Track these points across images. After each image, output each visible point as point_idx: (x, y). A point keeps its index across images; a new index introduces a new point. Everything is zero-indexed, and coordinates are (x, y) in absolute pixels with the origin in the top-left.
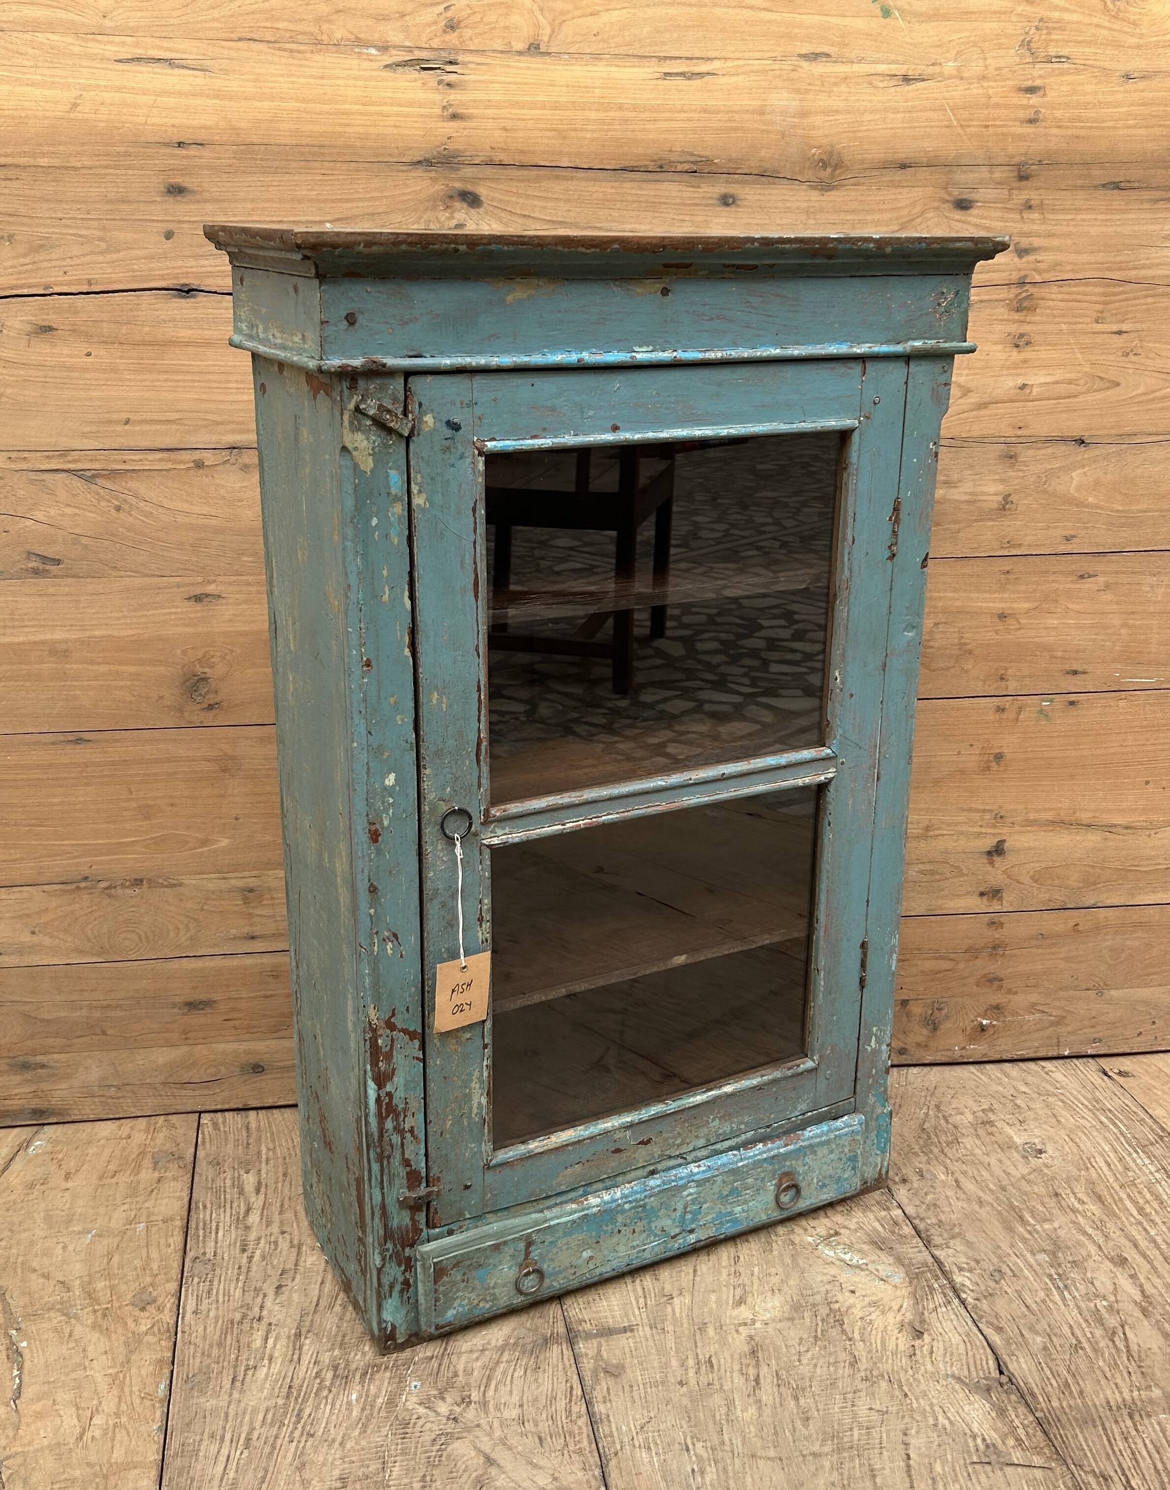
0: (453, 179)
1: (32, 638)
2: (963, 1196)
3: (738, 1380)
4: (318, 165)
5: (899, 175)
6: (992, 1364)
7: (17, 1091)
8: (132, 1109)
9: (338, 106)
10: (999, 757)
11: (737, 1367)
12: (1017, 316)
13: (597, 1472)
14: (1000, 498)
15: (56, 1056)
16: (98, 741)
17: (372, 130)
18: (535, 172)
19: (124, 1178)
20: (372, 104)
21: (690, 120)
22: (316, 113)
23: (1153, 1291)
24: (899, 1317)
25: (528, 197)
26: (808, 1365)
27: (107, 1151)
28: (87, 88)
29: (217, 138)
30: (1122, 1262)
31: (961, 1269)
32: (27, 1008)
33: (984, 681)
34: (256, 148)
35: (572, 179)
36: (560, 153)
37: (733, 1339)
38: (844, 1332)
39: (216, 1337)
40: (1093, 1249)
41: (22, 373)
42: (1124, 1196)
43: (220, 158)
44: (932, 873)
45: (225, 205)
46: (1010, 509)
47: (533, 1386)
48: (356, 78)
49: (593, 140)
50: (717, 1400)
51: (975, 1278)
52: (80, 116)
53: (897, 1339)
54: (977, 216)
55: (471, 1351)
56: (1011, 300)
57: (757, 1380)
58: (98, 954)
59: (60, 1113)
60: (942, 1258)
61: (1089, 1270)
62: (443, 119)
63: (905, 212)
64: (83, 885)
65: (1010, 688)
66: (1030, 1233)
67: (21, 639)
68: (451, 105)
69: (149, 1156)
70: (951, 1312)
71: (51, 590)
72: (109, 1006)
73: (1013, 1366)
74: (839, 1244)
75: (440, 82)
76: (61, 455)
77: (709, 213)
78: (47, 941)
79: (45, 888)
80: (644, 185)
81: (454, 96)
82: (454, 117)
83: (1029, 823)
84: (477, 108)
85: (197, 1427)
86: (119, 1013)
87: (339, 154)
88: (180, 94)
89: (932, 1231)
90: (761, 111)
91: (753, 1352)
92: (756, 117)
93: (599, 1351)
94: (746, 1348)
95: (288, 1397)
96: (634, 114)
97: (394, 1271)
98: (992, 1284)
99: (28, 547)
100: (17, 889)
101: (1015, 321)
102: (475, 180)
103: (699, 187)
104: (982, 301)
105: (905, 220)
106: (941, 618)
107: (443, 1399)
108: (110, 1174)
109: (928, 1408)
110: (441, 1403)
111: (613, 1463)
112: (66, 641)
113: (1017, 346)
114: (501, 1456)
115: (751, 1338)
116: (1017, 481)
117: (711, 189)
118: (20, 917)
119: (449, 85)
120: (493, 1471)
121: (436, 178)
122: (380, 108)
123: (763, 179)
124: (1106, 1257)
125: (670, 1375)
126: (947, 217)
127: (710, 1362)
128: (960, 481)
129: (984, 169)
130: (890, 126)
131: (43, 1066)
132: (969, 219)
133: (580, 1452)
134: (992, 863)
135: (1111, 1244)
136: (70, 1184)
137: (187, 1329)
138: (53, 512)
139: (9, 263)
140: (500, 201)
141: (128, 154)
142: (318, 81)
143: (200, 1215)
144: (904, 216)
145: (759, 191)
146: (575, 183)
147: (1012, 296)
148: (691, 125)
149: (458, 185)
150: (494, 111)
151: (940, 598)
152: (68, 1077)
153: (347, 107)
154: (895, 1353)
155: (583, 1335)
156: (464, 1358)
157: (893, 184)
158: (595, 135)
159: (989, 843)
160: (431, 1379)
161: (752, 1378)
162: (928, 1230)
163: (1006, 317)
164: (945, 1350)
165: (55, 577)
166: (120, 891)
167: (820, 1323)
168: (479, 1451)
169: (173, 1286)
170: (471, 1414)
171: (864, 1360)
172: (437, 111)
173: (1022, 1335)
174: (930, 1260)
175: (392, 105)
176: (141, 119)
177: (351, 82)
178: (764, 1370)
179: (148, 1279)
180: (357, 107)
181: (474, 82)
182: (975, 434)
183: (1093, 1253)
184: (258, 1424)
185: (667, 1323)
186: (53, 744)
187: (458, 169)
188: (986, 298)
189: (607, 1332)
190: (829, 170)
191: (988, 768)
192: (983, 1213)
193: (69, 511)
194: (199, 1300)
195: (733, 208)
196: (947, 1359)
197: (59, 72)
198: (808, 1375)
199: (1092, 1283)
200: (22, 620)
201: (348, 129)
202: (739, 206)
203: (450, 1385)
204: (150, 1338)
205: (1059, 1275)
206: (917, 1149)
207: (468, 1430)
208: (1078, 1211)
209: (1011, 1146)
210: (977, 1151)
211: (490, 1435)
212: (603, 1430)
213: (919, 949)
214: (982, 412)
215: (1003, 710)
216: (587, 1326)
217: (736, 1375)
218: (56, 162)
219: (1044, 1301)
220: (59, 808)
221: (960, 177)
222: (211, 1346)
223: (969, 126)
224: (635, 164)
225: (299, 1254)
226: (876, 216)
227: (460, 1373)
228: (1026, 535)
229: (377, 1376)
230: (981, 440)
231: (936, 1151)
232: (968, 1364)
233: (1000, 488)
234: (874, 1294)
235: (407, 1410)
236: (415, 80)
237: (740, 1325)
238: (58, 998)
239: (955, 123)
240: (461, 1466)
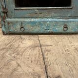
13: (44, 69)
97: (3, 23)
111: (49, 67)
114: (22, 65)
120: (19, 67)
133: (41, 64)
168: (17, 63)
170: (18, 56)
203: (16, 52)
207: (16, 59)
211: (21, 60)
212: (46, 60)
240: (12, 66)
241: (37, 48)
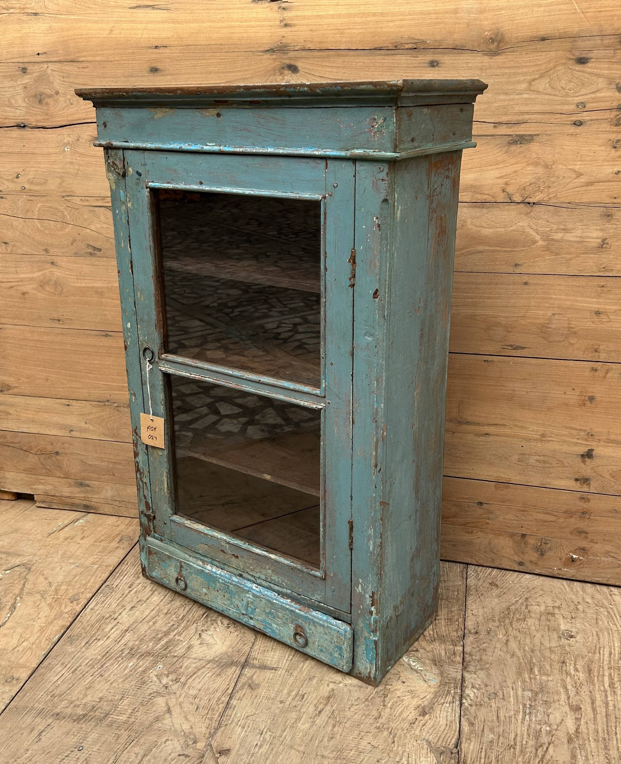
0: (285, 59)
1: (88, 285)
2: (505, 649)
3: (311, 709)
4: (218, 54)
5: (540, 45)
6: (454, 741)
7: (77, 495)
8: (125, 513)
9: (229, 24)
10: (592, 399)
11: (315, 702)
12: (615, 129)
14: (600, 241)
15: (94, 482)
16: (115, 337)
17: (245, 35)
18: (327, 53)
19: (103, 544)
20: (246, 21)
21: (413, 19)
22: (218, 28)
23: (585, 731)
24: (420, 702)
25: (323, 66)
26: (352, 712)
27: (106, 530)
28: (116, 22)
29: (173, 43)
30: (577, 709)
31: (473, 687)
32: (82, 457)
33: (584, 352)
34: (190, 47)
35: (346, 55)
36: (340, 42)
37: (324, 688)
38: (384, 701)
39: (93, 622)
40: (563, 697)
41: (87, 159)
42: (607, 673)
43: (174, 53)
44: (545, 462)
45: (176, 76)
46: (606, 248)
47: (211, 683)
48: (238, 8)
49: (360, 33)
50: (294, 715)
51: (479, 694)
52: (114, 36)
53: (411, 713)
54: (591, 68)
55: (195, 659)
56: (612, 119)
57: (320, 712)
58: (113, 437)
59: (95, 509)
60: (467, 678)
61: (553, 708)
62: (280, 27)
63: (543, 67)
64: (107, 403)
65: (602, 357)
66: (530, 679)
67: (83, 285)
68: (284, 20)
69: (120, 536)
70: (451, 707)
71: (97, 263)
72: (116, 463)
73: (464, 746)
74: (414, 656)
75: (279, 8)
76: (102, 199)
77: (423, 72)
78: (92, 428)
79: (92, 403)
80: (386, 57)
81: (287, 14)
82: (286, 25)
83: (610, 441)
84: (298, 20)
85: (59, 658)
86: (120, 467)
87: (229, 48)
88: (157, 22)
89: (472, 663)
90: (456, 11)
91: (329, 698)
92: (453, 15)
93: (253, 675)
94: (326, 695)
95: (103, 656)
96: (382, 18)
98: (486, 699)
99: (88, 242)
100: (79, 402)
101: (614, 132)
102: (296, 58)
103: (417, 57)
104: (592, 120)
105: (543, 71)
106: (556, 311)
107: (167, 676)
108: (99, 541)
109: (400, 753)
110: (165, 678)
112: (102, 288)
113: (615, 147)
114: (176, 711)
115: (333, 690)
116: (611, 231)
117: (424, 58)
118: (81, 415)
119: (284, 9)
120: (167, 716)
121: (276, 59)
122: (249, 23)
123: (455, 51)
124: (569, 704)
125: (279, 697)
126: (570, 69)
127: (303, 696)
128: (573, 229)
129: (597, 38)
130: (536, 15)
131: (88, 486)
132: (586, 69)
133: (211, 719)
134: (584, 462)
135: (577, 698)
136: (81, 542)
137: (84, 615)
138: (98, 226)
139: (83, 108)
140: (308, 69)
141: (133, 53)
142: (220, 12)
143: (123, 567)
144: (543, 70)
145: (452, 58)
146: (348, 58)
147: (612, 116)
148: (413, 22)
149: (287, 62)
150: (307, 21)
151: (556, 299)
152: (99, 493)
153: (233, 23)
154: (403, 720)
155: (251, 665)
156: (189, 661)
157: (536, 51)
158: (359, 31)
159: (583, 450)
160: (168, 666)
161: (319, 710)
162: (469, 662)
163: (608, 129)
164: (433, 726)
165: (98, 257)
166: (122, 409)
167: (374, 693)
168: (167, 704)
169: (91, 595)
170: (175, 687)
171: (384, 718)
172: (278, 23)
173: (483, 731)
174: (460, 677)
175: (255, 21)
176: (140, 36)
177: (236, 11)
178: (328, 707)
179: (83, 590)
180: (238, 23)
181: (297, 6)
182: (584, 200)
183: (562, 699)
184: (83, 664)
185: (296, 671)
186: (96, 336)
187: (287, 53)
188: (595, 118)
189: (263, 667)
190: (496, 44)
191: (584, 405)
192: (510, 660)
193: (105, 226)
194: (97, 604)
195: (437, 68)
196: (430, 731)
197: (105, 15)
198: (349, 717)
199: (548, 716)
200: (84, 276)
201: (234, 35)
202: (440, 67)
203: (175, 671)
204: (66, 615)
205: (531, 706)
206: (497, 618)
207: (169, 694)
208: (570, 675)
209: (556, 629)
210: (533, 628)
211: (177, 699)
212: (228, 711)
213: (534, 506)
214: (590, 188)
215: (596, 370)
216: (256, 662)
217: (312, 706)
218: (104, 59)
219: (510, 717)
220: (98, 366)
221: (581, 44)
222: (88, 626)
223: (587, 12)
224: (382, 46)
225: (152, 594)
226: (525, 70)
227: (183, 667)
228: (616, 264)
229: (147, 658)
230: (588, 205)
231: (507, 621)
232: (440, 737)
233: (600, 234)
234: (415, 687)
235: (149, 677)
236: (267, 8)
237: (332, 682)
238: (95, 455)
239: (579, 11)
240: (154, 709)
241: (234, 668)
